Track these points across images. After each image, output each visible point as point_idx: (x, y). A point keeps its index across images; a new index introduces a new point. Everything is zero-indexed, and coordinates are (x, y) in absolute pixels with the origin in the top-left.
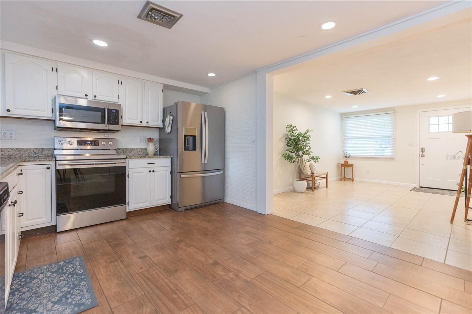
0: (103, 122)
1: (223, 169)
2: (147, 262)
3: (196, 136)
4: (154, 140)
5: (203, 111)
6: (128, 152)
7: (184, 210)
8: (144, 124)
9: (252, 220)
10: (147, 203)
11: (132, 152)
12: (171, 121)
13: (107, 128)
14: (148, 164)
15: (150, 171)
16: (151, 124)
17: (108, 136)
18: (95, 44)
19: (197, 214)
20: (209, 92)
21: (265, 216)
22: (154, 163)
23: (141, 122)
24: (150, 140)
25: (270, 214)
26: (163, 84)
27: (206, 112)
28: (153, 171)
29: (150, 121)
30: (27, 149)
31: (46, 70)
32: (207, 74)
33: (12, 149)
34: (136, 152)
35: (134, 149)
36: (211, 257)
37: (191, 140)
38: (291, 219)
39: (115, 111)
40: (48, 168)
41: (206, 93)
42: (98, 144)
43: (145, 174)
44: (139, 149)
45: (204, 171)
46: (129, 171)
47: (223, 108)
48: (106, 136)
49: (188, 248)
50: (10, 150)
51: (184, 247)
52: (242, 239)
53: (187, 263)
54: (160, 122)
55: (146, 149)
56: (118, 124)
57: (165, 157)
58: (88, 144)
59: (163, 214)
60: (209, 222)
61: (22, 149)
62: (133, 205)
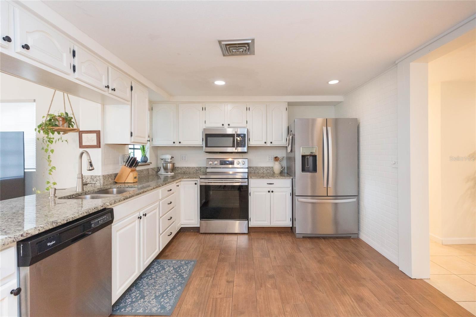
0: (233, 146)
1: (357, 196)
2: (228, 290)
3: (316, 156)
4: (280, 159)
5: (325, 126)
6: (258, 170)
7: (303, 237)
8: (269, 144)
9: (382, 279)
10: (266, 222)
11: (262, 170)
12: (290, 140)
13: (236, 151)
14: (267, 184)
15: (269, 192)
16: (275, 144)
17: (242, 156)
18: (217, 85)
19: (313, 247)
20: (343, 100)
21: (410, 280)
22: (273, 184)
23: (265, 143)
24: (276, 159)
25: (421, 279)
26: (286, 102)
27: (329, 126)
28: (272, 192)
29: (274, 141)
30: (192, 167)
31: (199, 110)
32: (328, 83)
33: (185, 167)
34: (264, 170)
35: (263, 168)
36: (286, 313)
37: (311, 159)
38: (461, 304)
39: (243, 135)
40: (196, 184)
41: (341, 102)
42: (234, 163)
43: (265, 193)
44: (267, 167)
45: (336, 197)
46: (251, 190)
47: (355, 118)
48: (241, 156)
49: (273, 289)
50: (184, 168)
51: (270, 286)
52: (343, 305)
53: (258, 309)
54: (284, 142)
55: (273, 167)
56: (244, 146)
57: (284, 177)
58: (227, 163)
59: (281, 236)
60: (319, 261)
61: (190, 167)
62: (255, 222)
